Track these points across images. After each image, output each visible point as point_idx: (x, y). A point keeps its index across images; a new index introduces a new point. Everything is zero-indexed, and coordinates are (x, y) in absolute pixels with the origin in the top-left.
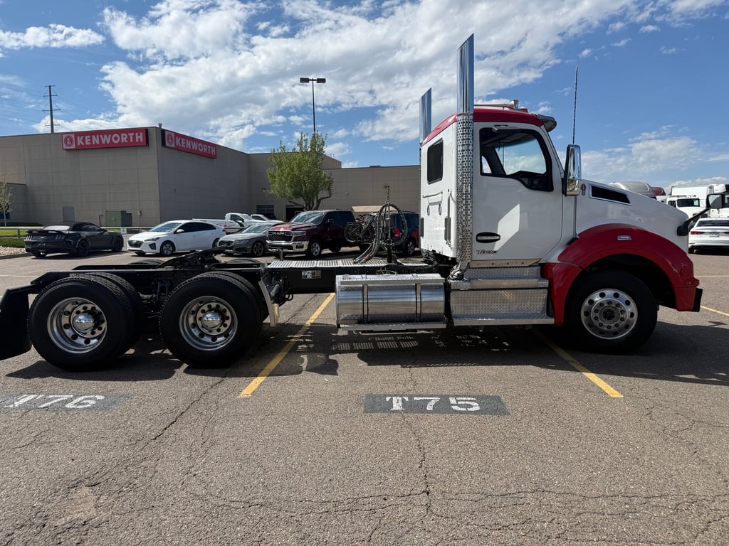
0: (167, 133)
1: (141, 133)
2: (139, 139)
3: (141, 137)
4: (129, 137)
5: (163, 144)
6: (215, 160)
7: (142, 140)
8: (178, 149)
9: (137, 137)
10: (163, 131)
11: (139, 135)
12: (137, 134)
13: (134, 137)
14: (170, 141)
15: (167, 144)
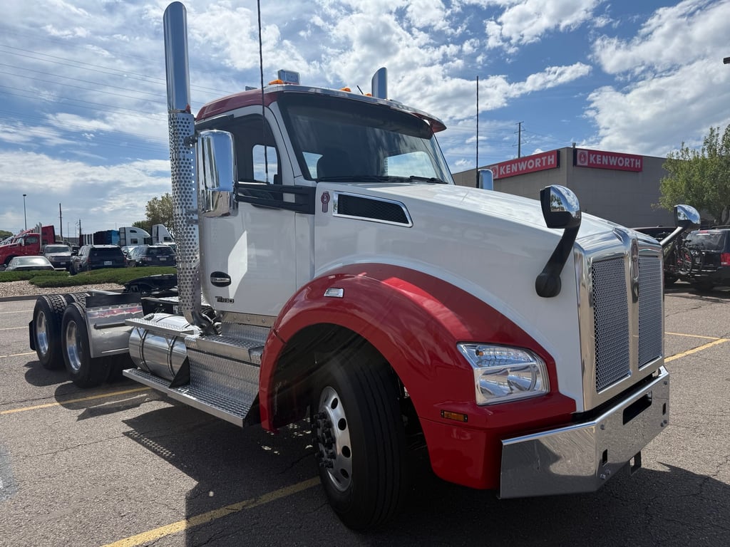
0: (579, 152)
1: (553, 156)
2: (551, 162)
3: (553, 160)
4: (542, 161)
5: (575, 163)
6: (640, 173)
7: (553, 163)
8: (591, 166)
9: (549, 160)
10: (575, 151)
11: (551, 158)
12: (549, 157)
13: (547, 160)
14: (583, 160)
15: (579, 163)
